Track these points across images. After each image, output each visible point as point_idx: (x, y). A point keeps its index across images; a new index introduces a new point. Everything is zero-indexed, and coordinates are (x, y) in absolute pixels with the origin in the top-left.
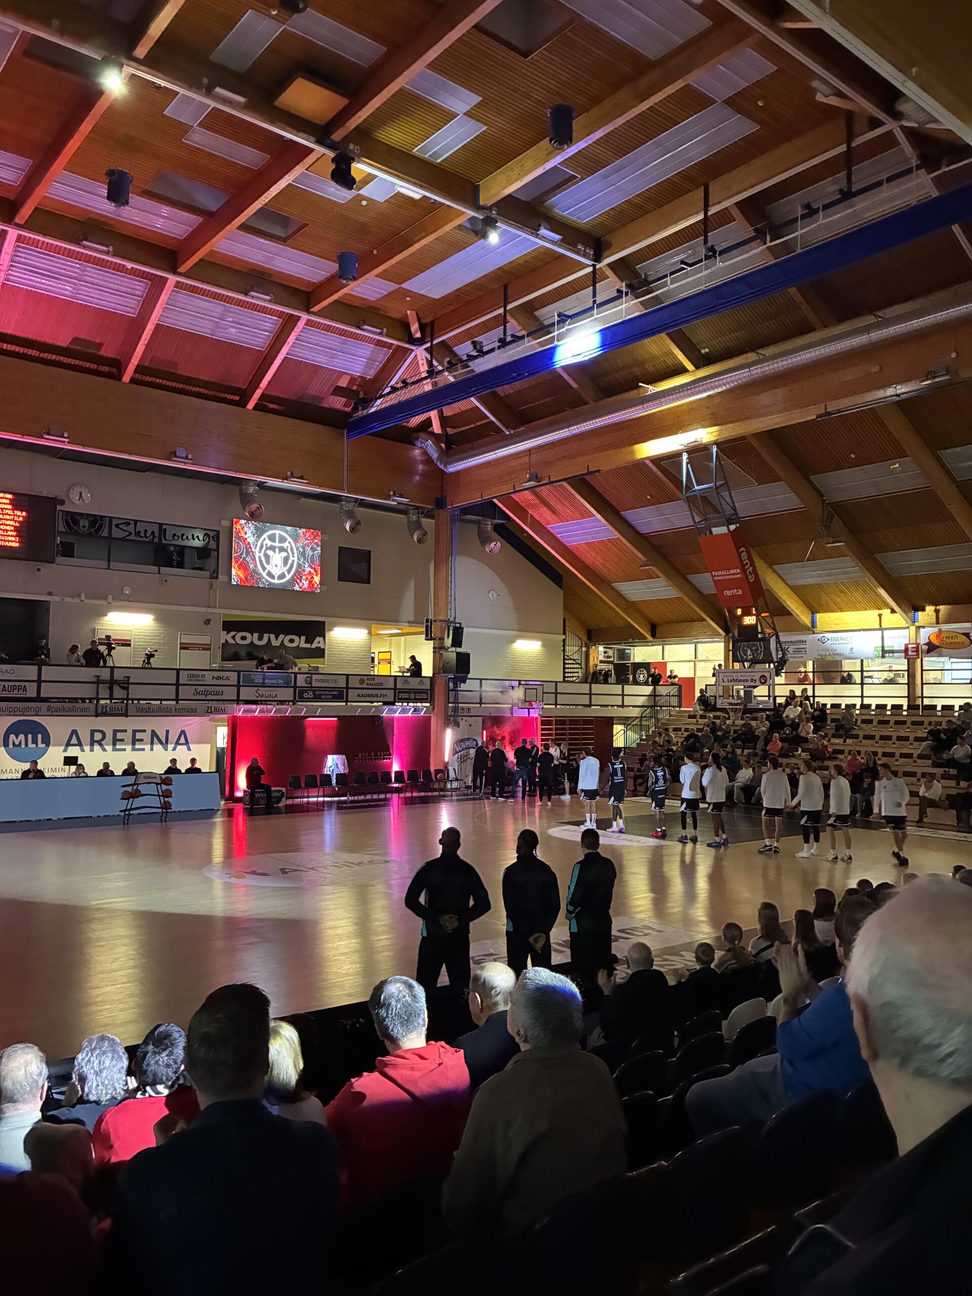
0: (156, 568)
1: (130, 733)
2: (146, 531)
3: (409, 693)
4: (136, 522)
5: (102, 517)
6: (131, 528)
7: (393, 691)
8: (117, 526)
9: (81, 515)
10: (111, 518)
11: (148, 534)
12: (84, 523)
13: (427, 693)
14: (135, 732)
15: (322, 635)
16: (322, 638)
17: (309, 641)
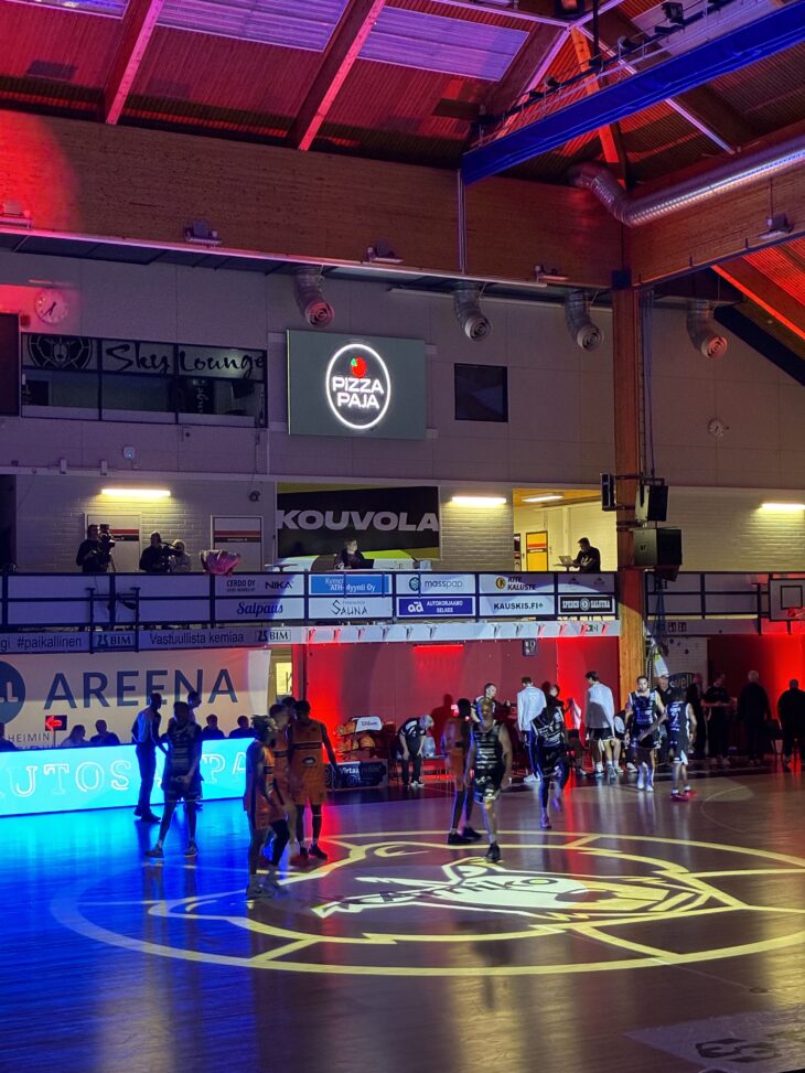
0: (172, 415)
1: (143, 678)
2: (153, 357)
4: (138, 344)
6: (131, 354)
7: (553, 597)
8: (110, 352)
9: (55, 338)
10: (100, 341)
11: (157, 362)
12: (60, 350)
14: (150, 675)
15: (434, 509)
16: (433, 515)
17: (414, 519)
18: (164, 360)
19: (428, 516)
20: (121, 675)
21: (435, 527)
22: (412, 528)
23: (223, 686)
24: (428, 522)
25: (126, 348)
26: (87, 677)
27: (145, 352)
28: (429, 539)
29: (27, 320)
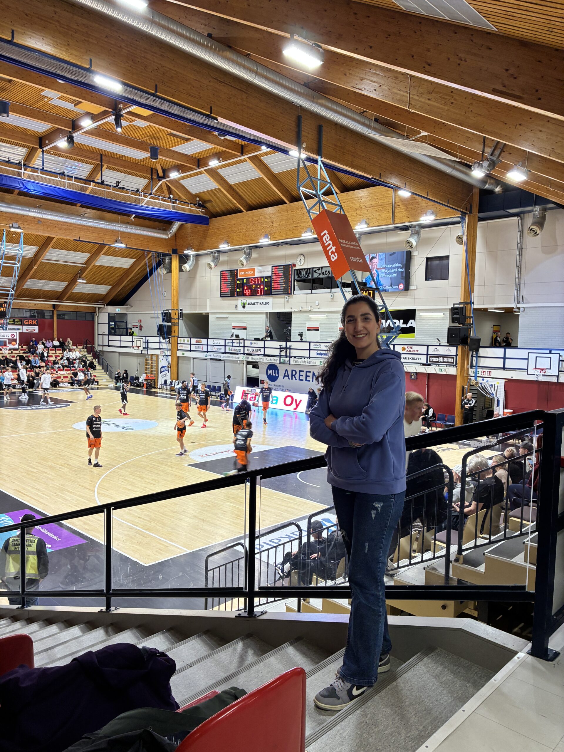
0: (330, 290)
1: (305, 373)
2: (326, 271)
3: (438, 357)
4: (322, 268)
5: (309, 269)
6: (320, 272)
7: (426, 356)
8: (315, 271)
9: (302, 269)
10: (313, 268)
11: (327, 272)
12: (303, 273)
13: (453, 358)
15: (414, 318)
16: (413, 320)
17: (405, 322)
18: (329, 272)
19: (411, 321)
20: (300, 371)
21: (414, 325)
22: (405, 326)
24: (411, 323)
25: (319, 269)
26: (292, 371)
27: (324, 270)
28: (411, 330)
29: (295, 265)
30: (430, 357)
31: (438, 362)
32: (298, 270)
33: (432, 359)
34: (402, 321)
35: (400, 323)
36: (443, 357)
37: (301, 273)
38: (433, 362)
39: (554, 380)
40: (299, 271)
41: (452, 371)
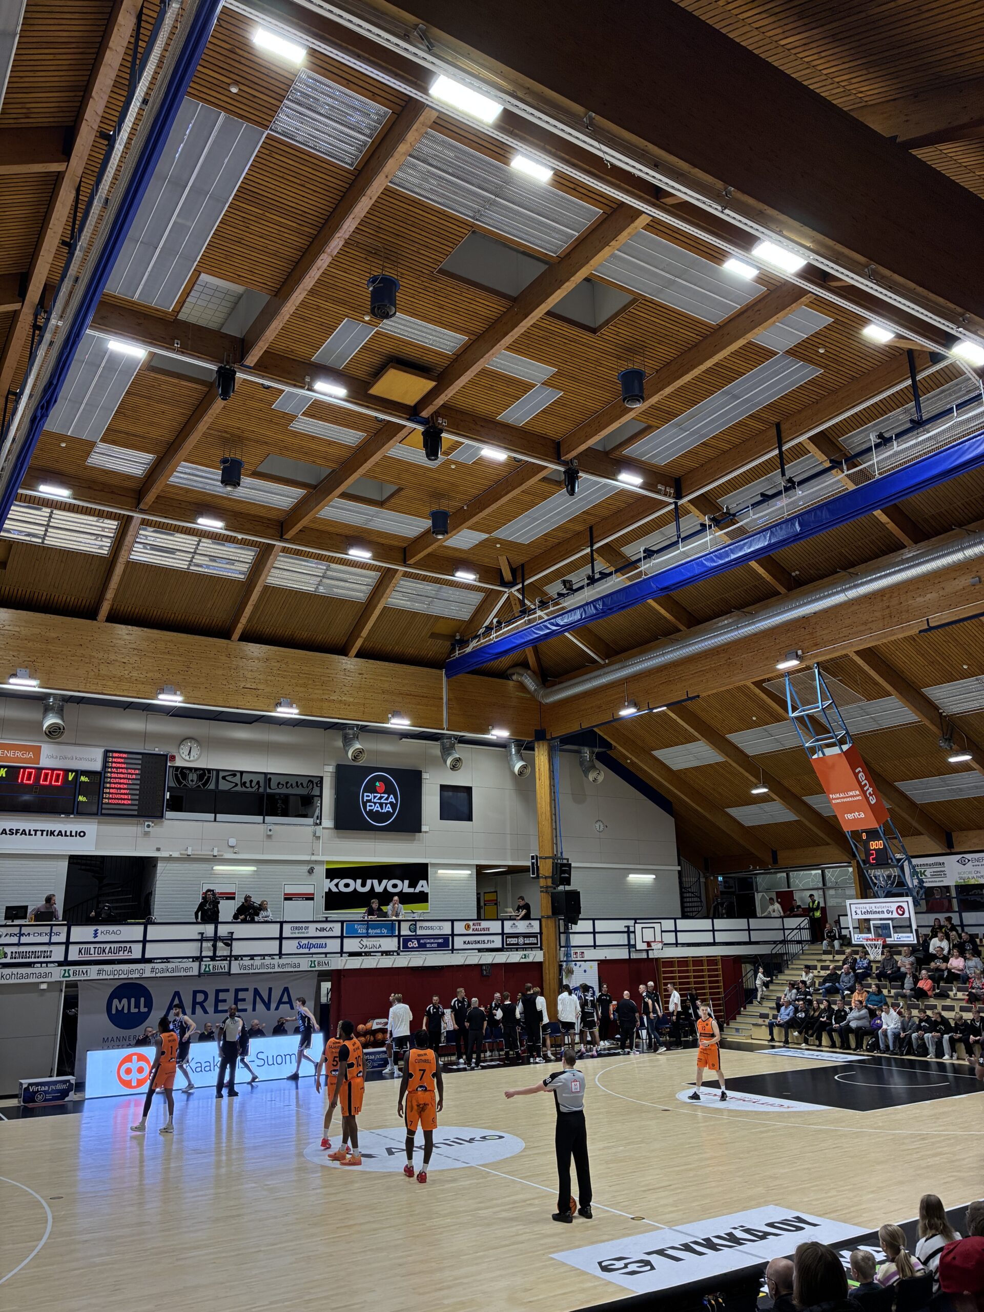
0: (261, 818)
2: (251, 781)
3: (517, 937)
4: (242, 773)
5: (209, 770)
6: (237, 779)
7: (500, 936)
8: (224, 778)
10: (218, 771)
11: (254, 784)
13: (537, 937)
14: (237, 991)
15: (426, 878)
16: (425, 882)
17: (413, 885)
18: (258, 783)
19: (422, 882)
20: (218, 992)
21: (426, 890)
22: (411, 890)
23: (285, 999)
24: (422, 886)
25: (234, 775)
26: (195, 993)
27: (246, 778)
28: (422, 898)
29: (173, 758)
30: (507, 937)
31: (517, 944)
32: (177, 768)
33: (510, 941)
34: (406, 882)
35: (404, 886)
36: (524, 937)
37: (185, 776)
38: (510, 944)
39: (644, 956)
40: (182, 772)
41: (536, 956)
